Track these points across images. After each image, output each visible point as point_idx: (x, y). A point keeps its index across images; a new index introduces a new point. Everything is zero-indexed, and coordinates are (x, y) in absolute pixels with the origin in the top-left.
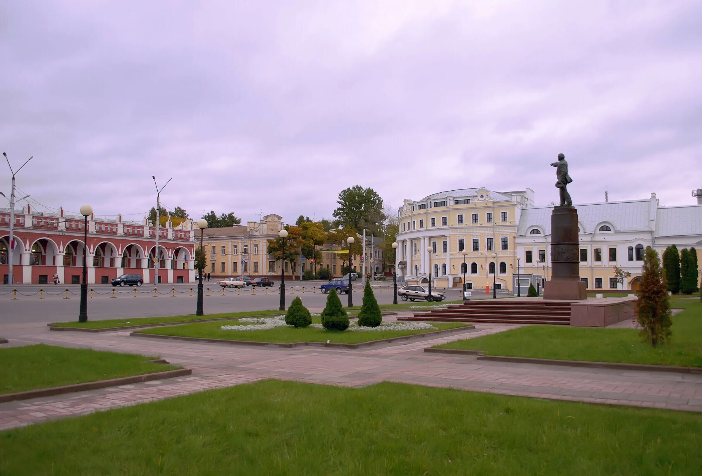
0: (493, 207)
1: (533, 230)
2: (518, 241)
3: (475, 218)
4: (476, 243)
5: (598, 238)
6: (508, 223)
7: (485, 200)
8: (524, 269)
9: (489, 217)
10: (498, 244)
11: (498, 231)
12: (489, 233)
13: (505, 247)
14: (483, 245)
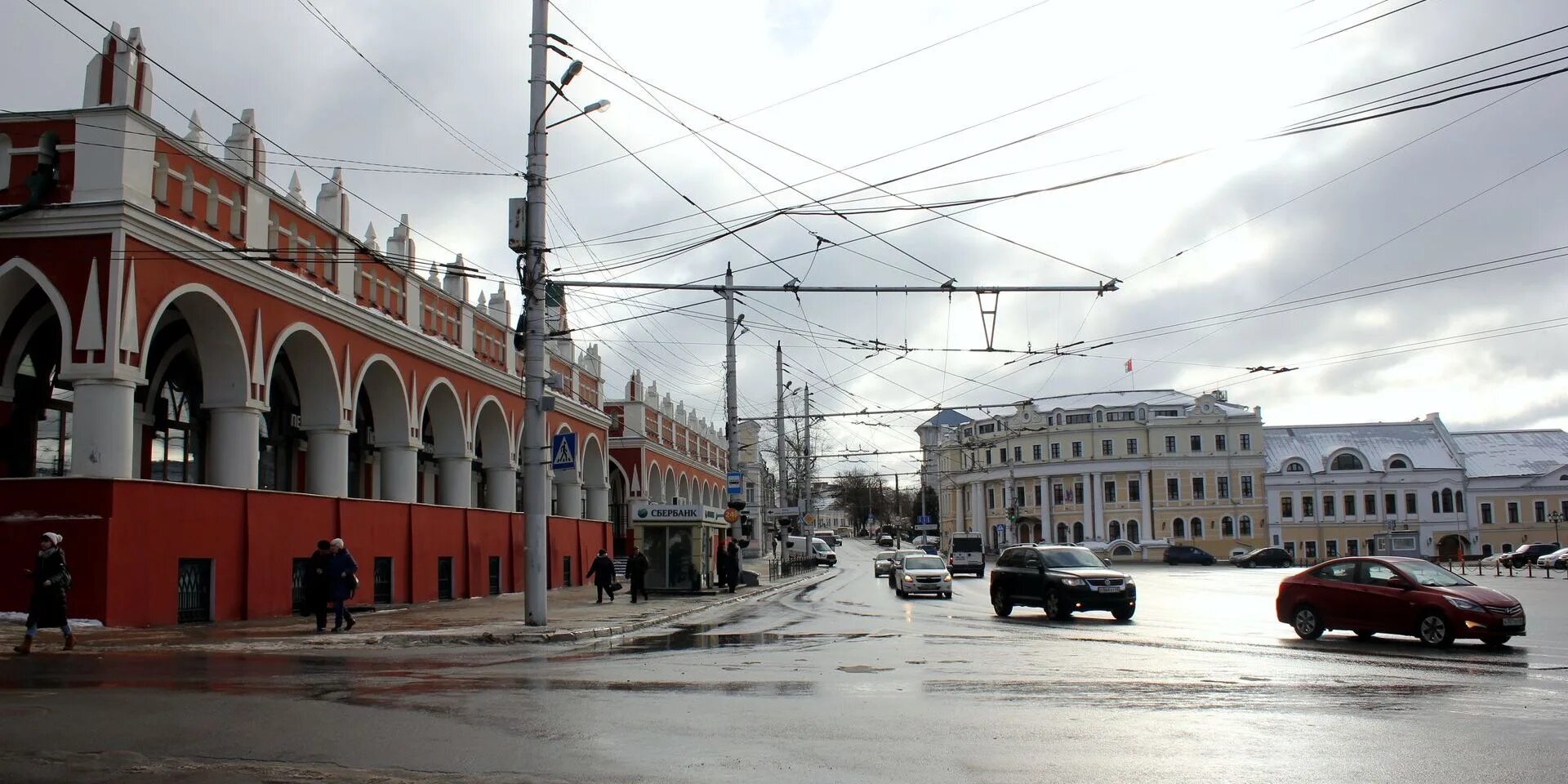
0: (1227, 426)
1: (1291, 465)
2: (1268, 481)
3: (1196, 444)
4: (1198, 484)
5: (1389, 479)
6: (1251, 453)
7: (1213, 412)
8: (1282, 527)
9: (1220, 443)
10: (1236, 487)
11: (1235, 464)
12: (1220, 468)
13: (1247, 491)
14: (1211, 487)
